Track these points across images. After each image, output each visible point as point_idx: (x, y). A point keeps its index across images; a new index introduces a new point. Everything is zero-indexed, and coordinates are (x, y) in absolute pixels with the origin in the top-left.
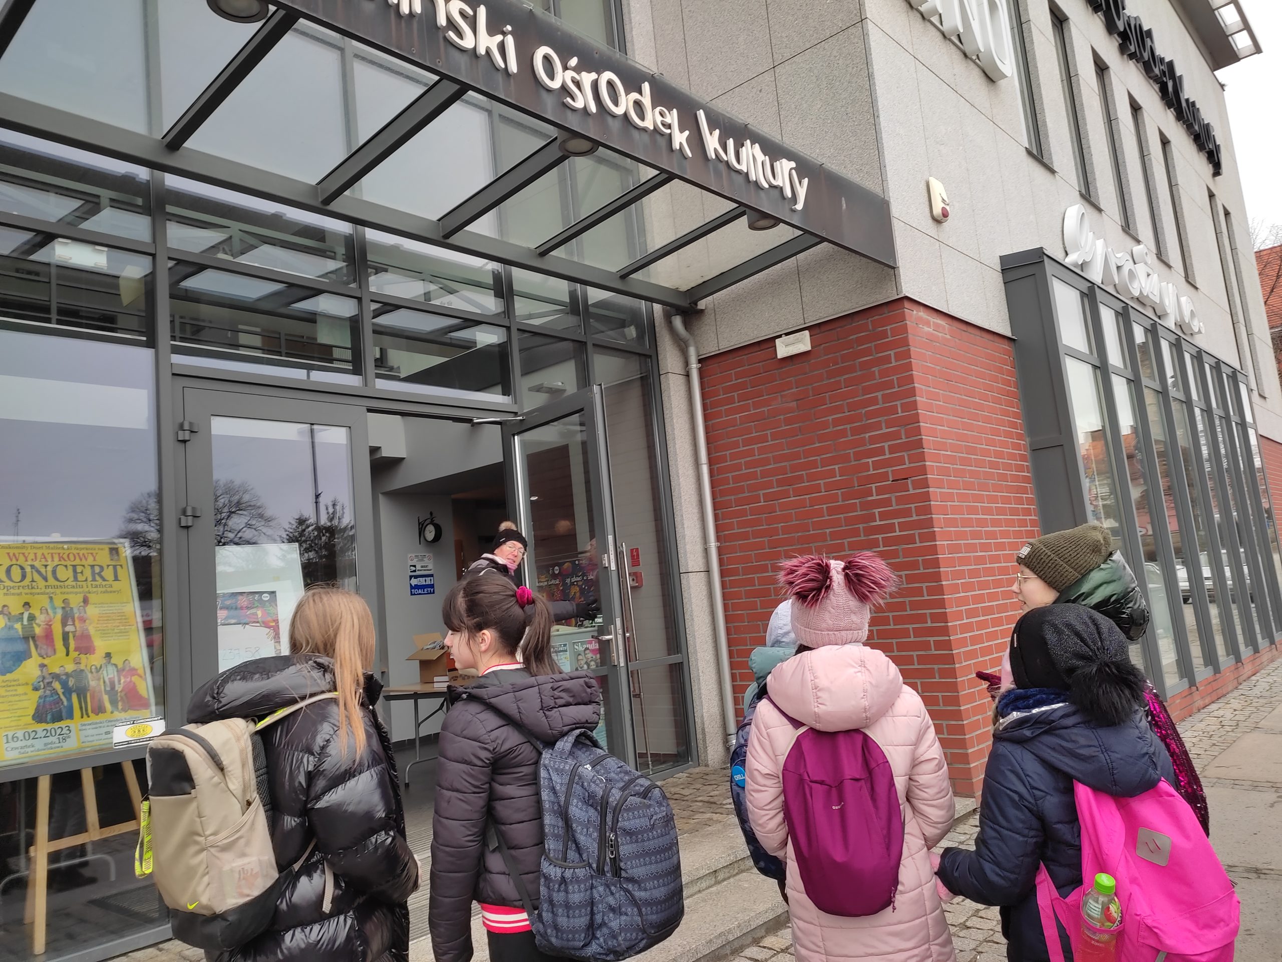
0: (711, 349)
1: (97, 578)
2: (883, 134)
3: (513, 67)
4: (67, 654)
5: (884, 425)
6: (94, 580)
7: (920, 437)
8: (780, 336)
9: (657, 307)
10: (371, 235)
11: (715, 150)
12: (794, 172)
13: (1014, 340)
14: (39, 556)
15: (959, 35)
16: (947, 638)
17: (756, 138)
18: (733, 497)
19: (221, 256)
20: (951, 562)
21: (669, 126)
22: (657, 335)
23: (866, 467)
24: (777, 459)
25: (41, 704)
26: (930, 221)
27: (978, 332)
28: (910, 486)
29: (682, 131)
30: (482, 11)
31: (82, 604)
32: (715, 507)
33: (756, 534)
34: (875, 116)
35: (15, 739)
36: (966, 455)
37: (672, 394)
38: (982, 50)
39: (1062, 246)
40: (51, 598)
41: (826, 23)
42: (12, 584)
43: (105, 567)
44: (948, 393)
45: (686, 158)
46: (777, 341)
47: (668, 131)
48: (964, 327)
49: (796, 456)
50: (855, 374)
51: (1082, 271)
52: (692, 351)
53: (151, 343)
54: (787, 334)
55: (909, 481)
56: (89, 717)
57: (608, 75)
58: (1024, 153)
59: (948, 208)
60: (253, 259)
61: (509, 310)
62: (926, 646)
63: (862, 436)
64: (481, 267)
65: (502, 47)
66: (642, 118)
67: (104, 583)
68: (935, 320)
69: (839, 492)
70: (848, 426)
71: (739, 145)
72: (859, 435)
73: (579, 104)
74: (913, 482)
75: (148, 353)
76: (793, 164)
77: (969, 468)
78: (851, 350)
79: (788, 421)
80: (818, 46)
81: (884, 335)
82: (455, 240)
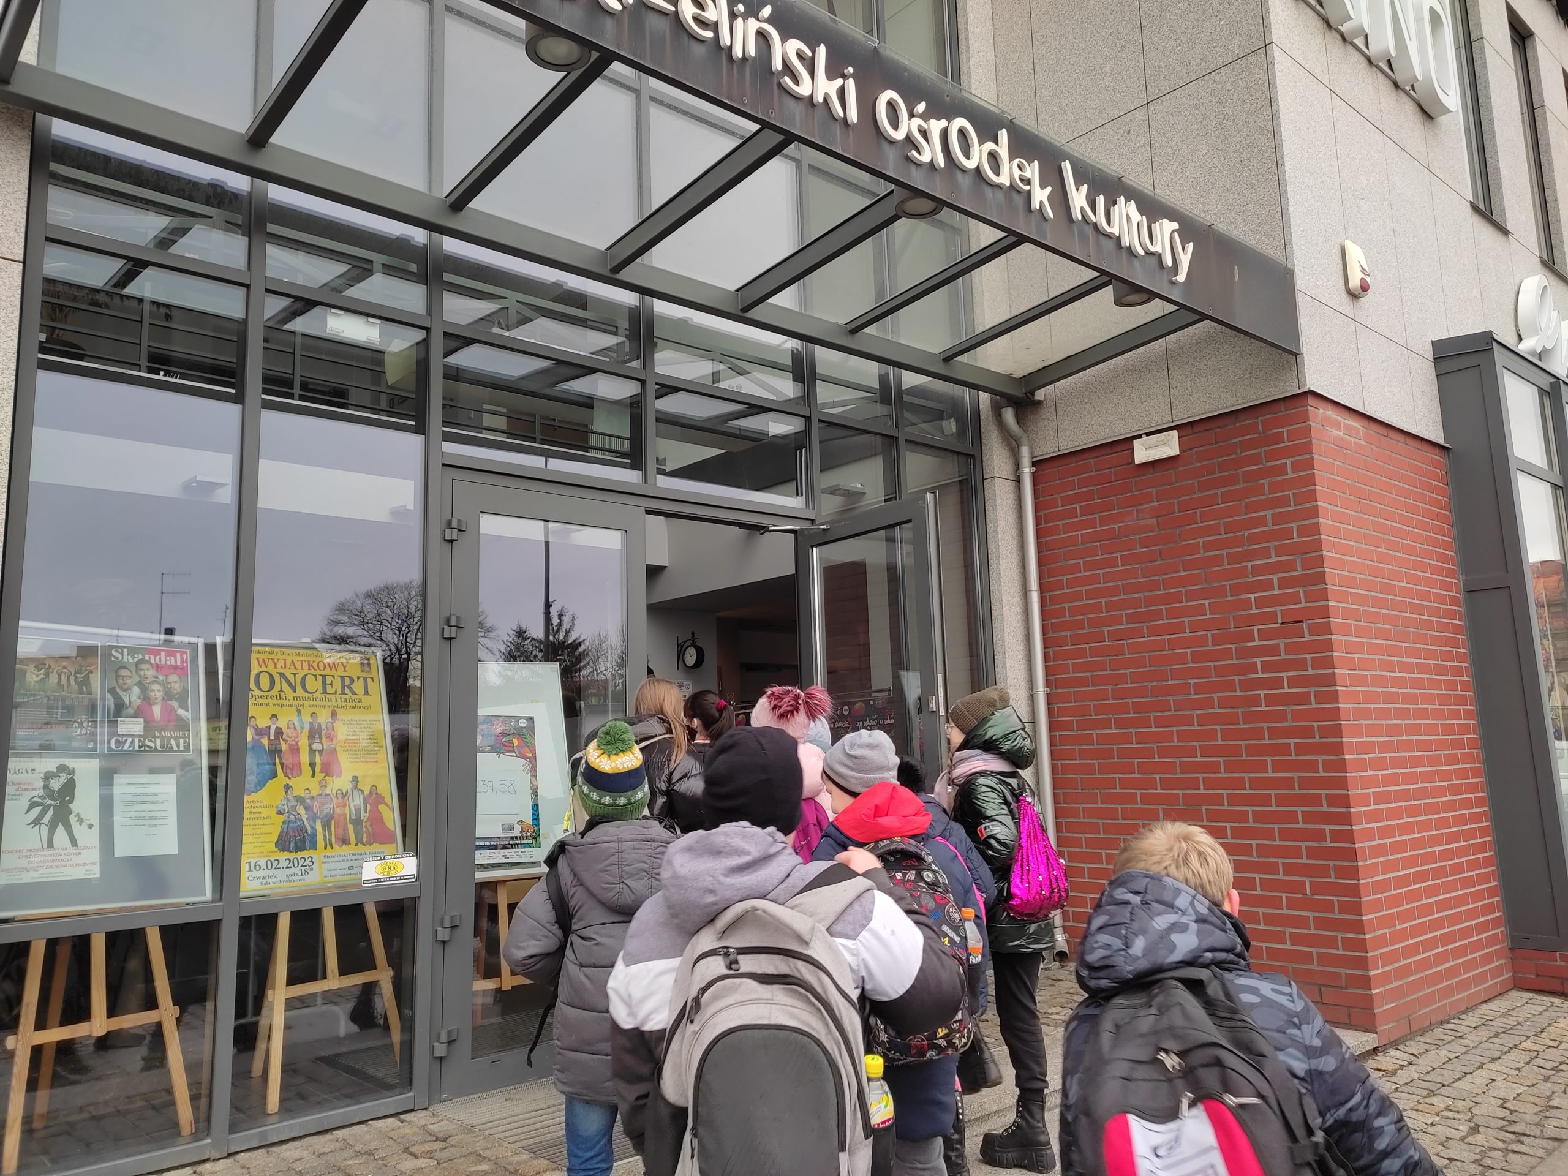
0: (1049, 448)
1: (347, 690)
2: (1288, 187)
3: (853, 116)
4: (313, 776)
5: (1273, 552)
6: (344, 693)
7: (1322, 569)
8: (1139, 436)
9: (984, 397)
10: (660, 307)
11: (1082, 209)
12: (1176, 235)
13: (1448, 449)
14: (288, 663)
15: (1389, 61)
16: (1349, 828)
17: (1132, 194)
18: (1069, 633)
19: (496, 330)
20: (1357, 731)
21: (1028, 182)
22: (983, 430)
23: (1247, 604)
24: (1127, 589)
25: (285, 830)
26: (1344, 296)
27: (1401, 437)
28: (1306, 631)
29: (1043, 186)
30: (822, 51)
31: (330, 720)
32: (1045, 645)
33: (1097, 681)
34: (1279, 164)
35: (258, 868)
36: (1381, 595)
37: (998, 502)
38: (1420, 78)
39: (1514, 329)
40: (299, 711)
41: (1218, 49)
42: (260, 693)
43: (356, 679)
44: (1360, 515)
45: (1046, 220)
46: (1136, 442)
47: (1027, 188)
48: (1383, 431)
49: (1155, 586)
50: (1237, 487)
51: (1540, 360)
52: (1025, 451)
53: (421, 429)
54: (1148, 434)
55: (1305, 624)
56: (332, 848)
57: (960, 122)
58: (1468, 208)
59: (1368, 279)
60: (527, 334)
61: (808, 396)
62: (1320, 836)
63: (1243, 564)
64: (779, 345)
65: (842, 93)
66: (997, 173)
67: (354, 697)
68: (1346, 421)
69: (1209, 634)
70: (1225, 552)
71: (1111, 203)
72: (1239, 563)
73: (925, 158)
74: (1310, 627)
75: (419, 439)
76: (1175, 225)
77: (1383, 611)
78: (1233, 456)
79: (1144, 543)
80: (1206, 78)
81: (1279, 438)
82: (755, 314)
